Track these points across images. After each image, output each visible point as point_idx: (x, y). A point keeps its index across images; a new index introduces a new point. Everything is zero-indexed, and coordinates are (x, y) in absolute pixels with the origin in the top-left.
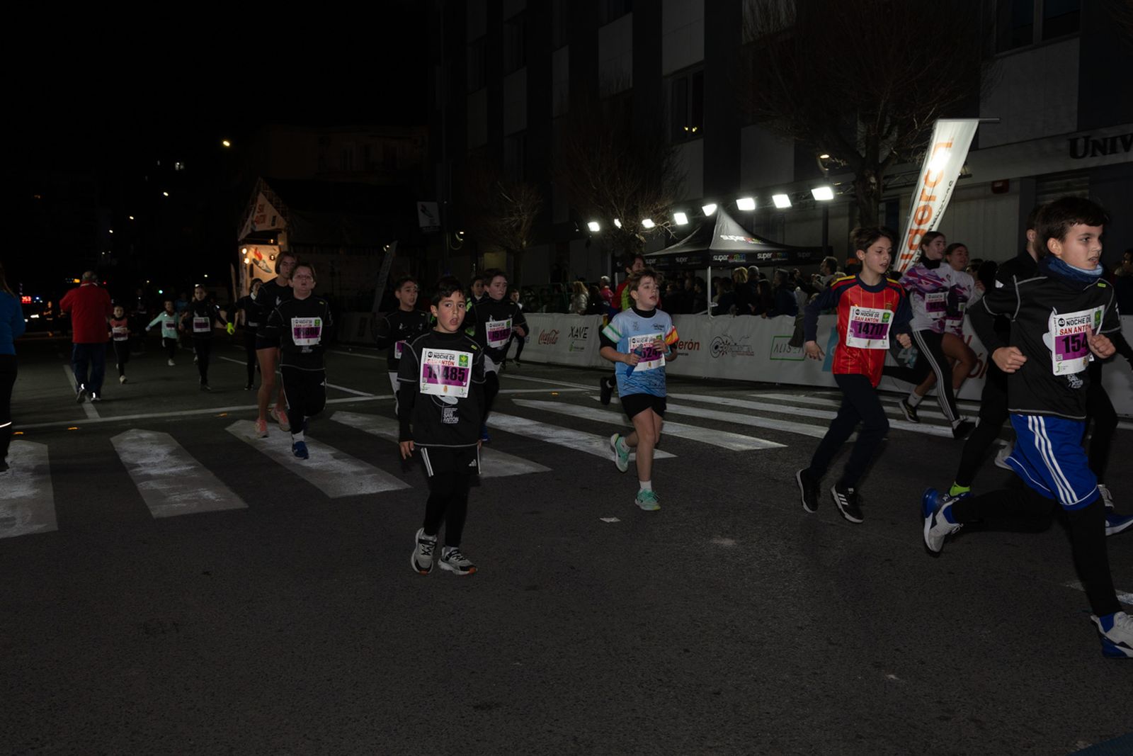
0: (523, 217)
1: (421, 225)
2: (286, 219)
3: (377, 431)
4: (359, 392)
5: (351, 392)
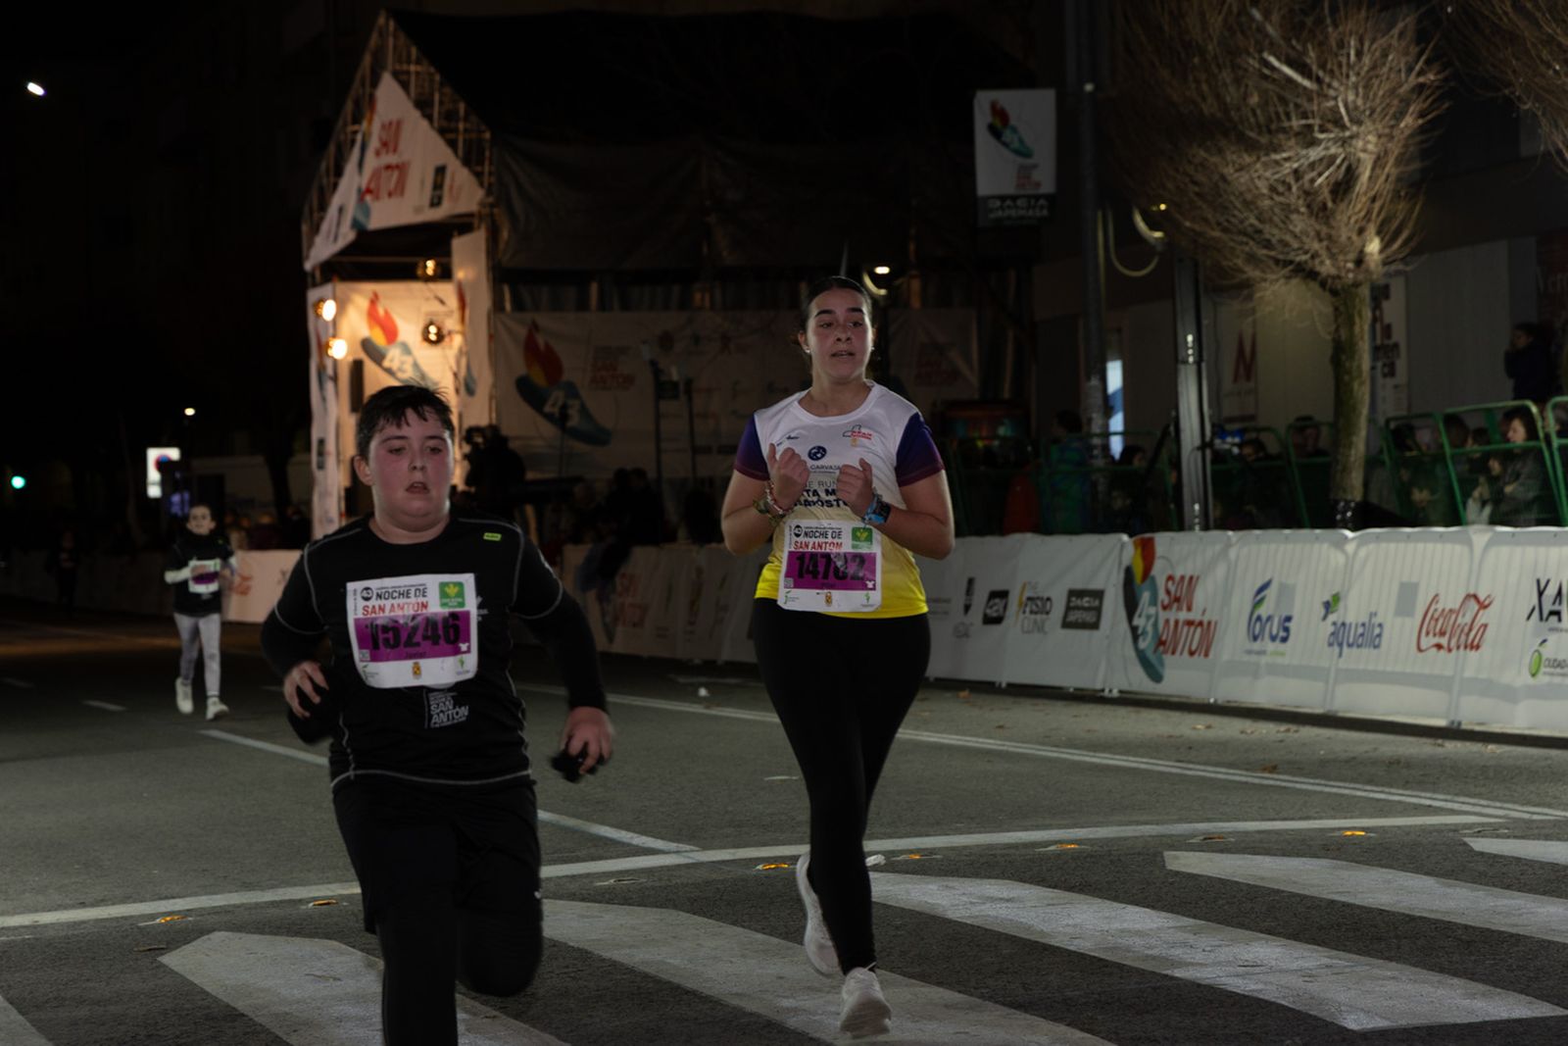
0: (1360, 144)
1: (985, 186)
2: (478, 175)
3: (639, 957)
4: (653, 839)
5: (625, 840)
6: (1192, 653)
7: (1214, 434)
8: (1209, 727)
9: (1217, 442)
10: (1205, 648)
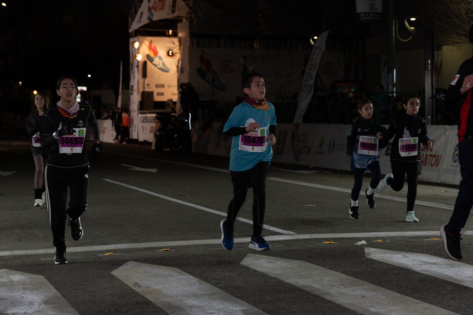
2: (187, 4)
4: (277, 228)
6: (432, 166)
7: (436, 94)
8: (446, 191)
9: (437, 96)
10: (437, 164)
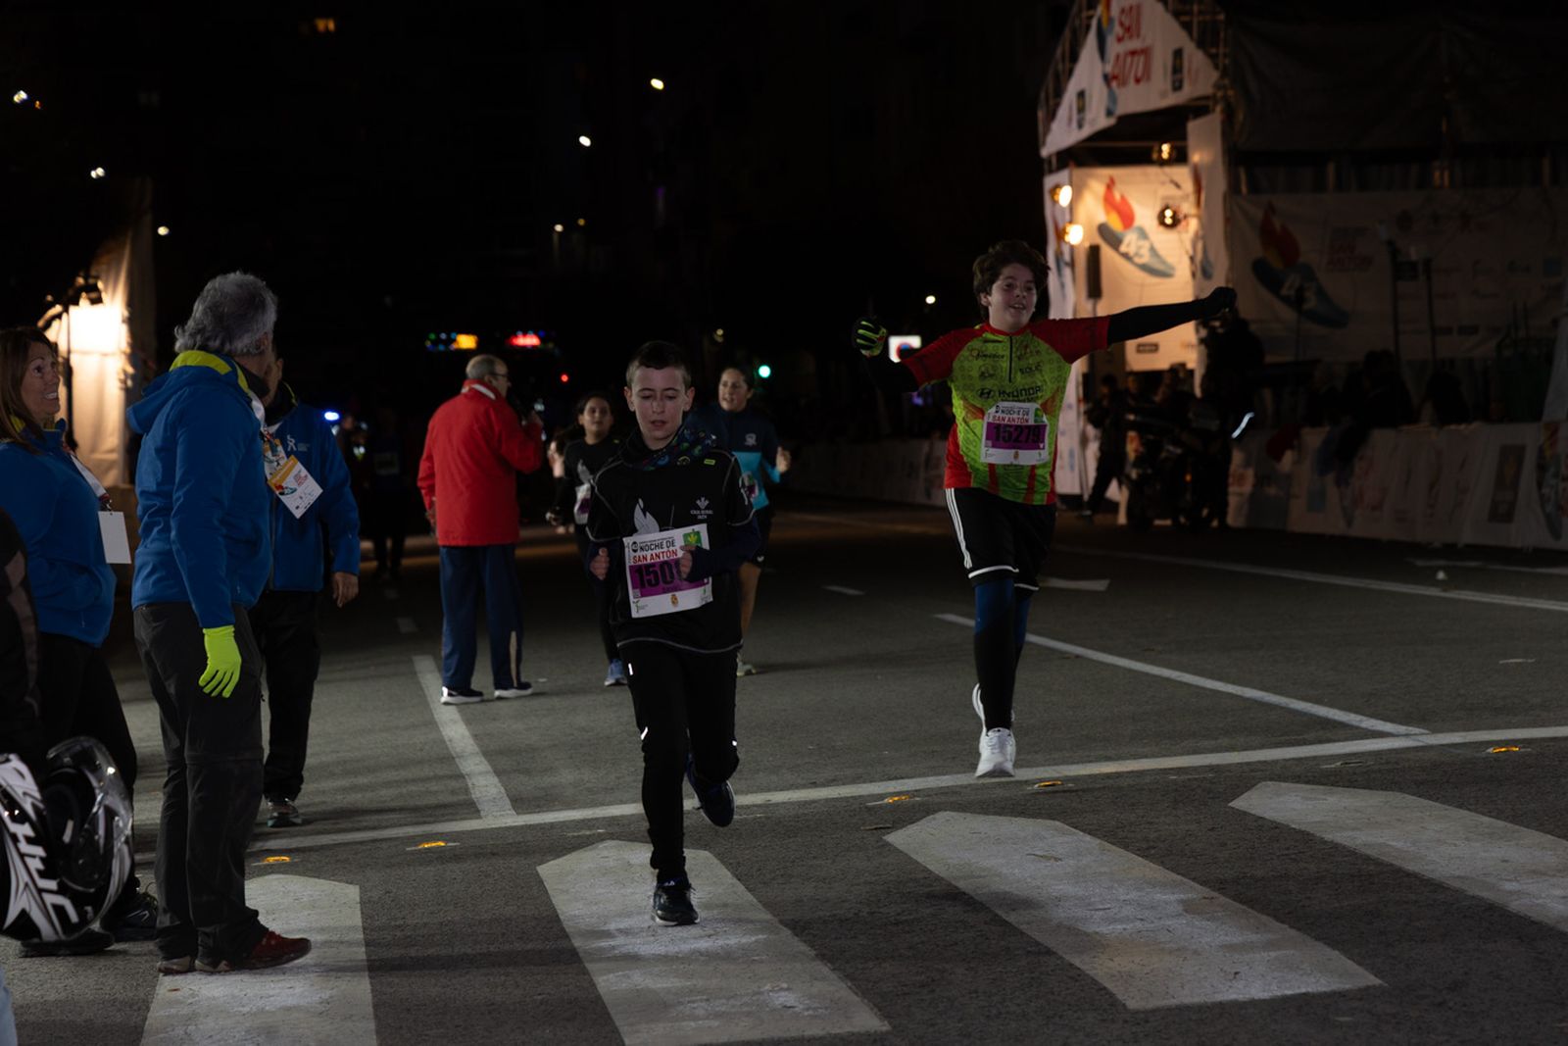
3: (1361, 840)
4: (1382, 722)
5: (1354, 723)
